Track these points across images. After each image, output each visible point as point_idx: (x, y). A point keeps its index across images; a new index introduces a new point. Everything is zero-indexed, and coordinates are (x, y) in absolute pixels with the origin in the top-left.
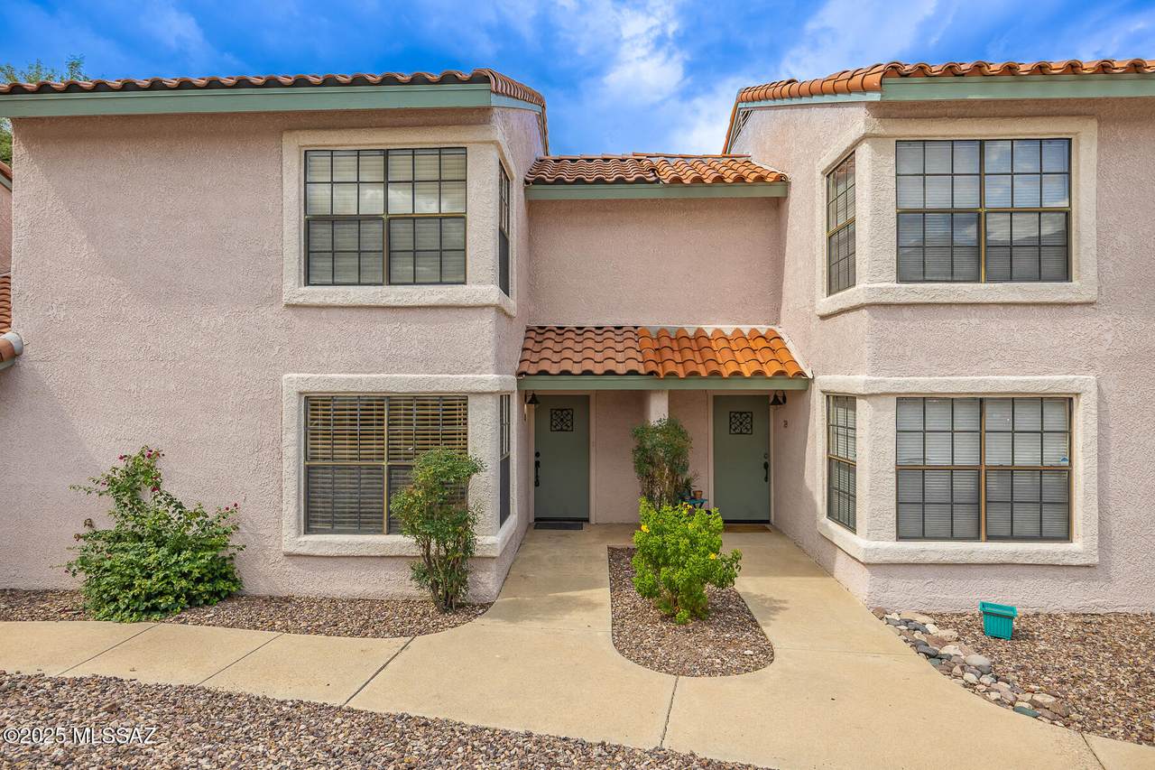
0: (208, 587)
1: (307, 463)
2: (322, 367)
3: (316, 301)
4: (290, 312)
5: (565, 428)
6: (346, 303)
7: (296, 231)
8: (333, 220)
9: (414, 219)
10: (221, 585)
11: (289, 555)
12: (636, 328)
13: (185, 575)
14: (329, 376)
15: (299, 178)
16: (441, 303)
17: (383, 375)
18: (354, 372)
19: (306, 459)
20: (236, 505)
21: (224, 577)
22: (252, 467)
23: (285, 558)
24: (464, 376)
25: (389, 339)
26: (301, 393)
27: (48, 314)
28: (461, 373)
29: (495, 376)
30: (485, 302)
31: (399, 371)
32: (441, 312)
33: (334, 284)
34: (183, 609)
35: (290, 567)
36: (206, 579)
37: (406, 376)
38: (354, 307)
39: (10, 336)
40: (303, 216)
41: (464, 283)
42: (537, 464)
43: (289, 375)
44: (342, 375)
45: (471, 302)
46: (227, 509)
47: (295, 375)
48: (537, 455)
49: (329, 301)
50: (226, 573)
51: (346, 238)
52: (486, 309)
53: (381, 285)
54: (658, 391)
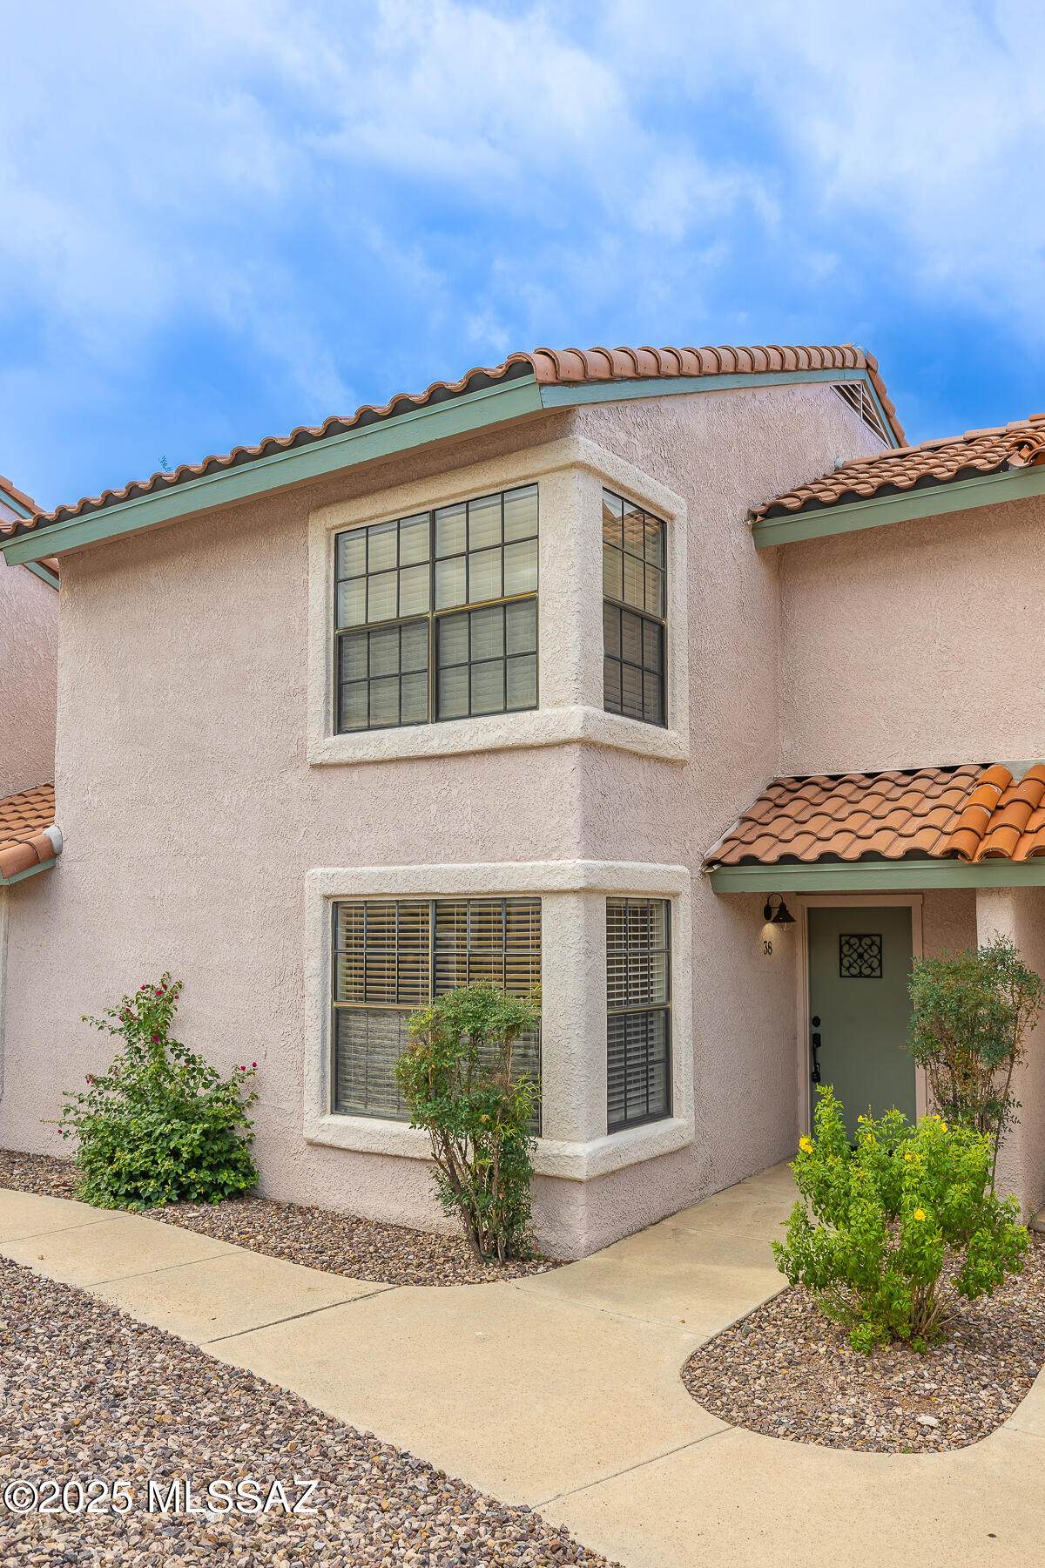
0: (206, 1175)
1: (335, 1004)
2: (355, 857)
3: (344, 756)
4: (317, 775)
5: (867, 971)
6: (379, 756)
7: (322, 654)
8: (369, 631)
9: (469, 612)
10: (224, 1176)
11: (311, 1143)
12: (985, 766)
13: (175, 1154)
14: (359, 869)
15: (327, 577)
16: (500, 744)
17: (425, 867)
18: (388, 864)
19: (335, 998)
20: (254, 1065)
21: (232, 1165)
22: (275, 1007)
23: (309, 1148)
24: (530, 864)
25: (434, 808)
26: (327, 897)
27: (84, 799)
28: (530, 859)
29: (579, 861)
30: (563, 736)
31: (447, 859)
32: (504, 758)
33: (369, 728)
34: (170, 1201)
35: (314, 1160)
36: (205, 1164)
37: (455, 866)
38: (391, 761)
39: (51, 832)
40: (332, 632)
41: (536, 708)
42: (816, 1040)
43: (313, 871)
44: (375, 869)
45: (542, 739)
46: (243, 1068)
47: (321, 870)
48: (816, 1021)
49: (359, 755)
50: (237, 1161)
51: (386, 656)
52: (567, 748)
53: (426, 723)
54: (990, 891)
